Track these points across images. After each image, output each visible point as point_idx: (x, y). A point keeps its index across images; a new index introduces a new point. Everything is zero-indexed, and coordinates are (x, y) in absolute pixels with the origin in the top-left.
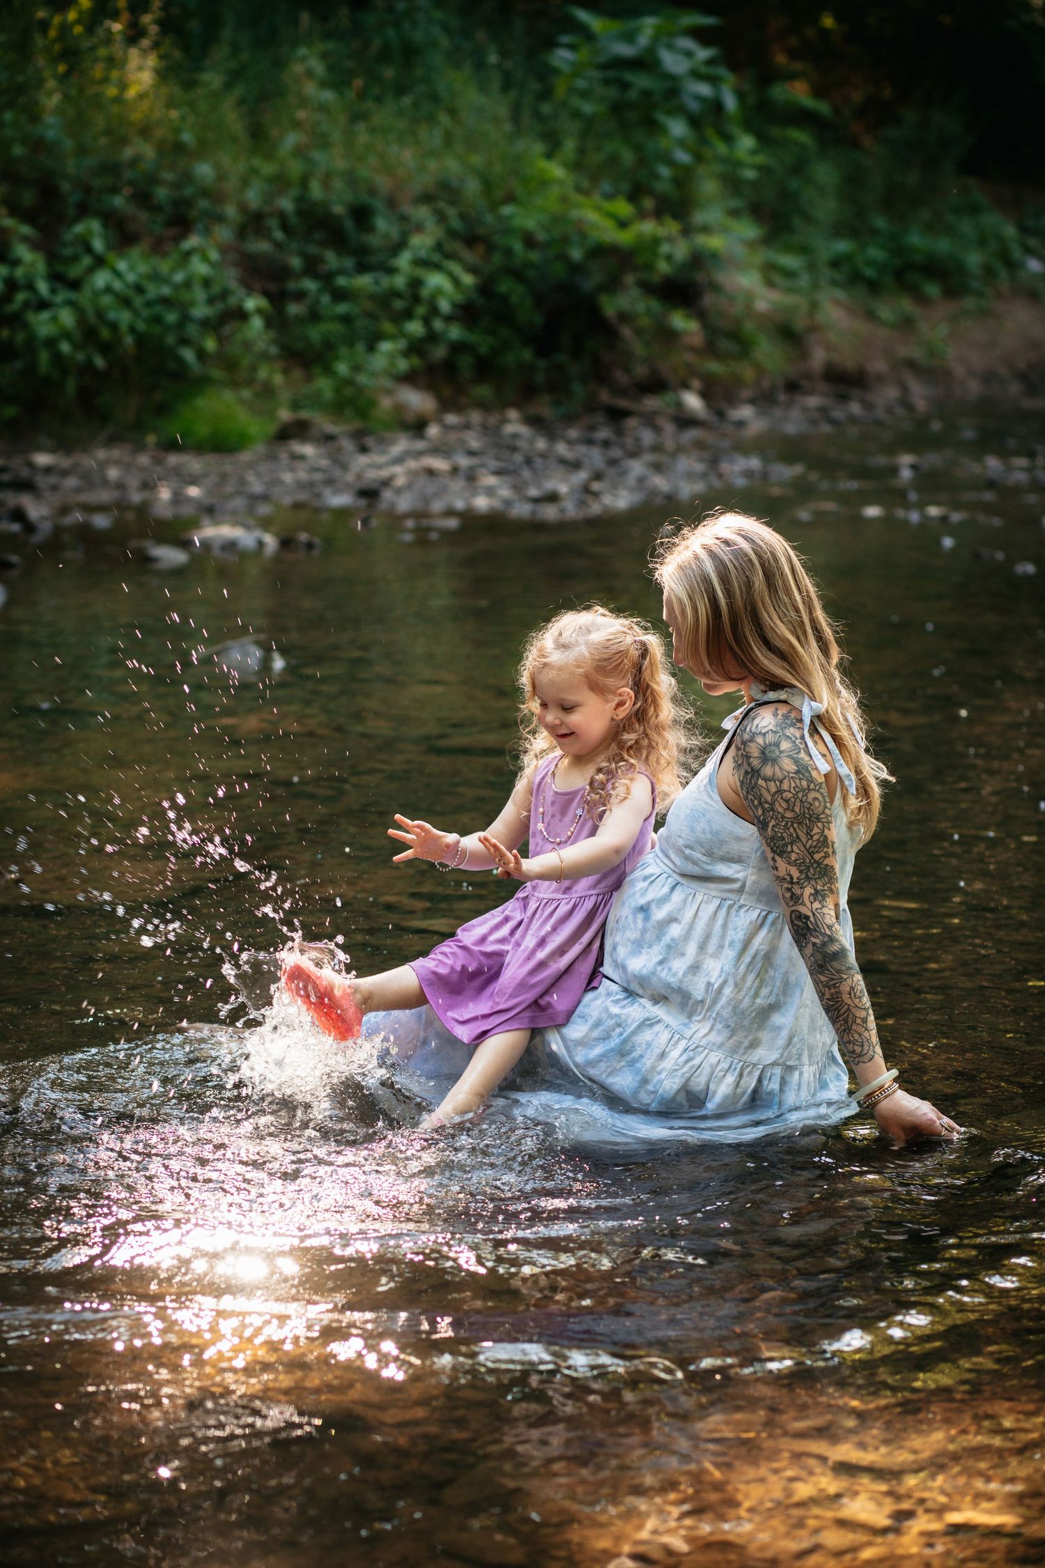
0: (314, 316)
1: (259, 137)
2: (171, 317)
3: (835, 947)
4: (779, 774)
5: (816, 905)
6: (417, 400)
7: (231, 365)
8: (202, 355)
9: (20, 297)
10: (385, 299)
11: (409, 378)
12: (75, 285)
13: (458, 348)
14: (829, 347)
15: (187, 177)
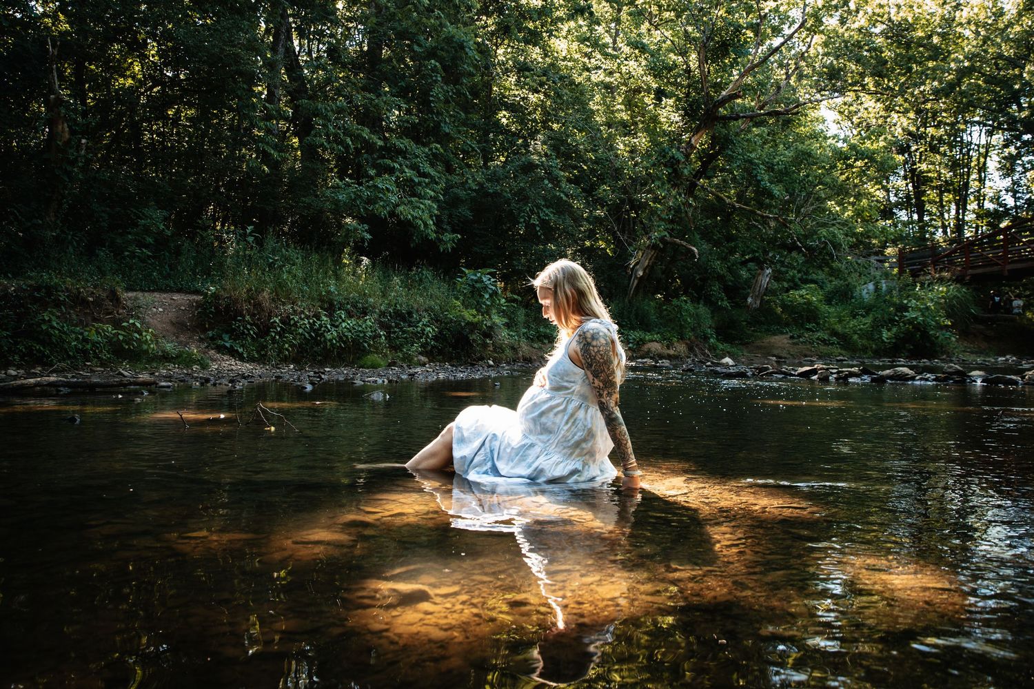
0: (398, 337)
1: (384, 295)
2: (361, 335)
3: (614, 416)
4: (599, 344)
5: (608, 398)
6: (423, 359)
7: (377, 348)
8: (369, 345)
9: (323, 329)
10: (415, 334)
11: (421, 353)
12: (337, 327)
13: (433, 347)
14: (523, 352)
15: (367, 301)
